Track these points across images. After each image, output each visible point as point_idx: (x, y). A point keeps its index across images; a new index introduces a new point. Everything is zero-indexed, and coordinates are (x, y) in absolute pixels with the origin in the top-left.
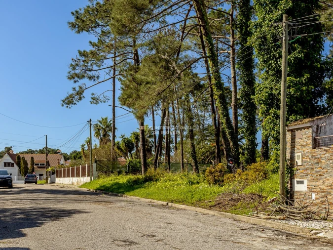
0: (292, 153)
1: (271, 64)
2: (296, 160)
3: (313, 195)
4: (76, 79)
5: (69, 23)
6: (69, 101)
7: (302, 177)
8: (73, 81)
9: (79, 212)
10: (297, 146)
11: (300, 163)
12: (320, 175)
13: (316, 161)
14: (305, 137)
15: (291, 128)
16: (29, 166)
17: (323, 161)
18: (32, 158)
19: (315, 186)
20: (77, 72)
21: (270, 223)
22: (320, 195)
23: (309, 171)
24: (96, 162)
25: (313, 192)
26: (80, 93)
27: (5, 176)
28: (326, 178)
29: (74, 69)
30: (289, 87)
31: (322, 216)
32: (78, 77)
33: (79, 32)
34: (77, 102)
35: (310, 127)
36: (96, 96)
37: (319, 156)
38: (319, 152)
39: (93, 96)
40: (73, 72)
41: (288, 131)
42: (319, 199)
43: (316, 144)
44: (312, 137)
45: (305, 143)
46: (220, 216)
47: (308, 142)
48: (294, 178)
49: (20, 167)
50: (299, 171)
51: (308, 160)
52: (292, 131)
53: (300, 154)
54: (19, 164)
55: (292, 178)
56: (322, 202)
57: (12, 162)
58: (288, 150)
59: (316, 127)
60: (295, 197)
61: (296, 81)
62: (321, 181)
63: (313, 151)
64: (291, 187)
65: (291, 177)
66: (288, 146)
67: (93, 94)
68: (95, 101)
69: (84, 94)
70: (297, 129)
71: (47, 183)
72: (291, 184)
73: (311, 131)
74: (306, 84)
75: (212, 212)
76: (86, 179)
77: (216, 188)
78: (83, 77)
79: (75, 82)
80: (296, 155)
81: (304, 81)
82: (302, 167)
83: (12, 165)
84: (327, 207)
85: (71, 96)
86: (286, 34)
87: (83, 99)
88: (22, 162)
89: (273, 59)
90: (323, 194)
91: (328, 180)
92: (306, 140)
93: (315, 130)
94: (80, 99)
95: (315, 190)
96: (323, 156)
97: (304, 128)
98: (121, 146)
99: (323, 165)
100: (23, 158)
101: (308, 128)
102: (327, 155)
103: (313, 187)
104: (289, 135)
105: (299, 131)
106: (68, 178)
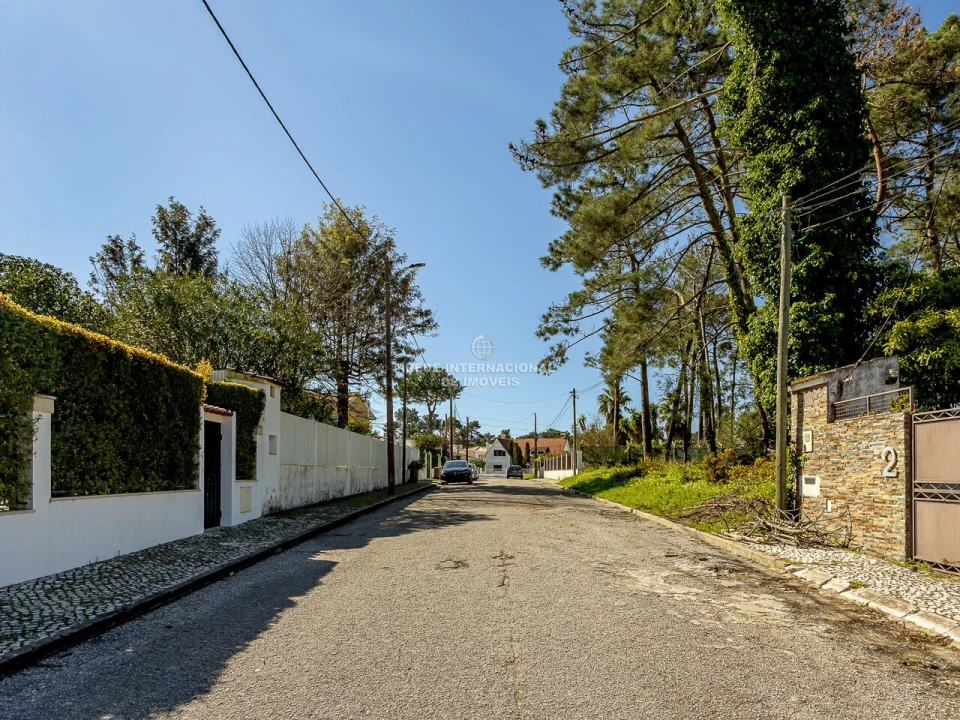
0: (799, 430)
1: (769, 281)
2: (805, 443)
3: (829, 502)
4: (547, 335)
5: (541, 259)
6: (547, 364)
7: (813, 472)
8: (542, 338)
9: (483, 518)
10: (807, 419)
11: (809, 449)
12: (839, 469)
13: (832, 444)
14: (816, 403)
15: (797, 388)
16: (524, 454)
17: (843, 444)
18: (527, 444)
19: (832, 487)
20: (550, 325)
21: (737, 548)
22: (838, 504)
23: (822, 462)
24: (582, 448)
25: (829, 498)
26: (561, 353)
27: (463, 469)
28: (847, 473)
29: (547, 321)
30: (799, 318)
31: (841, 540)
32: (550, 333)
33: (554, 269)
34: (558, 367)
35: (825, 384)
36: (591, 355)
37: (837, 436)
38: (838, 428)
39: (588, 356)
40: (545, 325)
41: (794, 393)
42: (836, 510)
43: (834, 414)
44: (828, 401)
45: (817, 414)
46: (684, 532)
47: (822, 410)
48: (801, 474)
49: (512, 456)
50: (808, 462)
51: (821, 442)
52: (799, 393)
53: (810, 432)
54: (511, 453)
55: (799, 472)
56: (842, 516)
57: (504, 449)
58: (794, 427)
59: (836, 383)
60: (804, 505)
61: (811, 308)
62: (840, 479)
63: (830, 426)
64: (798, 489)
65: (797, 471)
66: (794, 418)
67: (588, 353)
68: (590, 363)
69: (567, 355)
70: (807, 390)
71: (536, 477)
72: (798, 483)
73: (826, 392)
74: (828, 311)
75: (675, 527)
76: (569, 473)
77: (716, 489)
78: (556, 331)
79: (546, 339)
80: (804, 433)
81: (825, 307)
82: (813, 455)
83: (504, 454)
84: (849, 525)
85: (550, 359)
86: (786, 228)
87: (567, 362)
88: (515, 449)
89: (772, 275)
90: (843, 502)
91: (850, 477)
92: (818, 408)
93: (835, 390)
94: (563, 361)
95: (831, 495)
96: (843, 435)
97: (816, 387)
98: (631, 425)
99: (844, 452)
100: (517, 444)
101: (821, 386)
102: (850, 433)
103: (828, 489)
104: (794, 400)
105: (809, 392)
106: (557, 472)
